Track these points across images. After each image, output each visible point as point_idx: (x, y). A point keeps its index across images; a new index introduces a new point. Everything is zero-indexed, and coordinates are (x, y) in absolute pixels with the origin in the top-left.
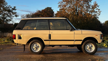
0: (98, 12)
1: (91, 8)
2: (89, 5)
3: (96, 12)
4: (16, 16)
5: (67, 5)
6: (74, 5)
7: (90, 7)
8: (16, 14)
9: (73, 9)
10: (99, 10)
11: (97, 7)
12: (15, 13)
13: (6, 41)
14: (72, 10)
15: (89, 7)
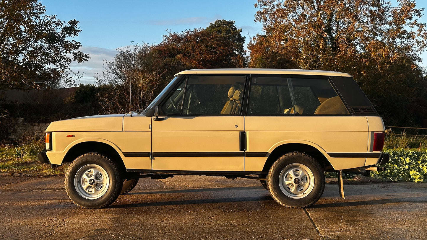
0: (419, 35)
1: (390, 19)
2: (379, 7)
3: (411, 36)
4: (80, 57)
5: (291, 12)
6: (318, 8)
7: (387, 14)
8: (80, 50)
9: (316, 26)
10: (422, 25)
11: (415, 17)
12: (77, 46)
13: (26, 158)
14: (312, 29)
15: (382, 18)
